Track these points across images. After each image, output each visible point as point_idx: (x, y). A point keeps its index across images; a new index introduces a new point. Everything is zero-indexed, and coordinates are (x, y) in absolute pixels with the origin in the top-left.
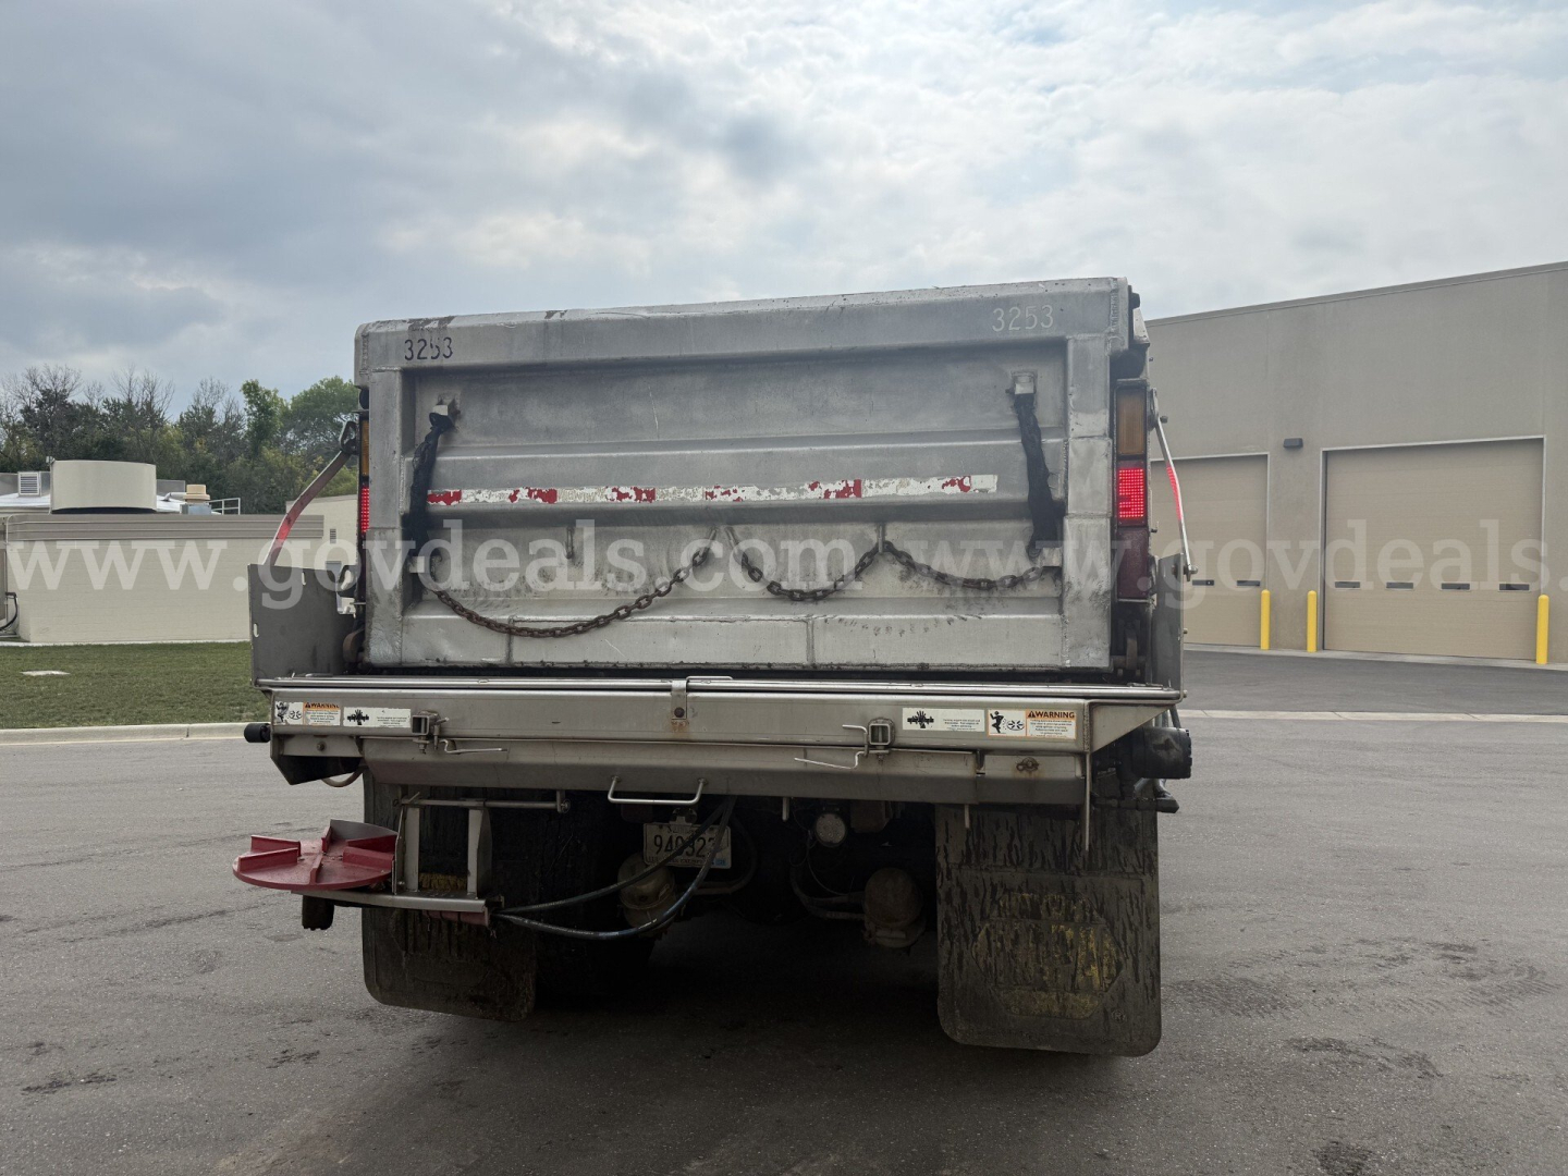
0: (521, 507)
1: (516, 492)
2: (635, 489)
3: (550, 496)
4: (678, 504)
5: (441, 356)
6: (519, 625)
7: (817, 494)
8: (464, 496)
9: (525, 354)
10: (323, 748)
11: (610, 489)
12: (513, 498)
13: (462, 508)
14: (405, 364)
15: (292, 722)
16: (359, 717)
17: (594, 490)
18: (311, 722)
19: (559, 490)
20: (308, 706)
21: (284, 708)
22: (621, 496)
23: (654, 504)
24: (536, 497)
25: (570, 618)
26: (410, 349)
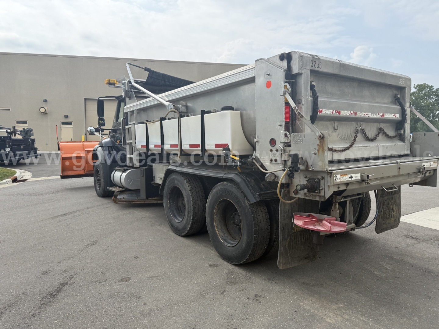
0: (334, 115)
1: (333, 111)
2: (354, 112)
3: (339, 113)
4: (360, 117)
5: (319, 68)
6: (333, 149)
7: (378, 116)
8: (323, 111)
9: (335, 71)
10: (339, 188)
11: (349, 112)
12: (332, 112)
13: (322, 115)
14: (311, 68)
15: (338, 181)
16: (351, 177)
17: (347, 112)
18: (342, 180)
19: (341, 111)
20: (341, 176)
21: (336, 177)
22: (352, 114)
23: (356, 116)
24: (337, 113)
25: (342, 147)
26: (312, 63)
